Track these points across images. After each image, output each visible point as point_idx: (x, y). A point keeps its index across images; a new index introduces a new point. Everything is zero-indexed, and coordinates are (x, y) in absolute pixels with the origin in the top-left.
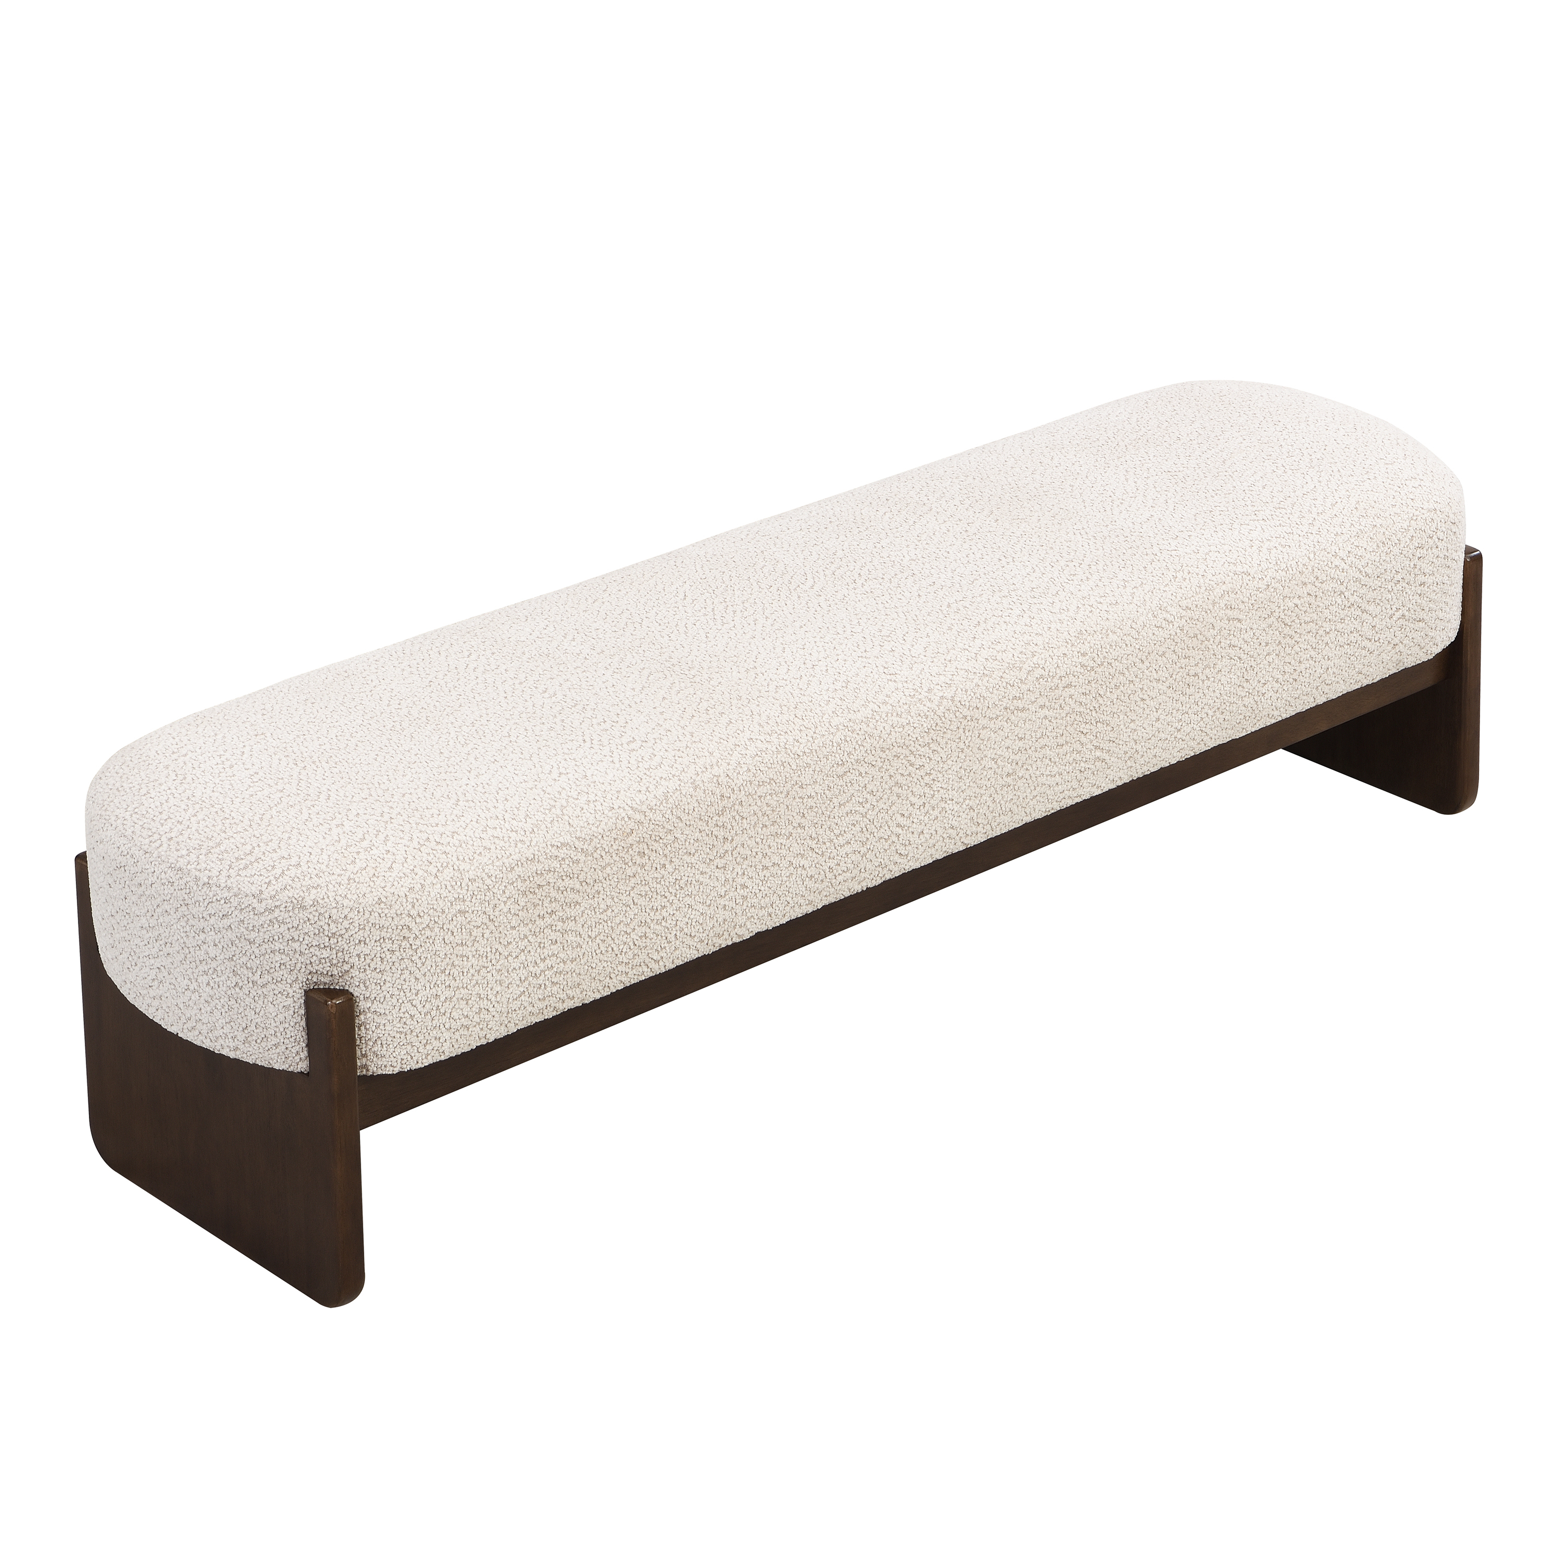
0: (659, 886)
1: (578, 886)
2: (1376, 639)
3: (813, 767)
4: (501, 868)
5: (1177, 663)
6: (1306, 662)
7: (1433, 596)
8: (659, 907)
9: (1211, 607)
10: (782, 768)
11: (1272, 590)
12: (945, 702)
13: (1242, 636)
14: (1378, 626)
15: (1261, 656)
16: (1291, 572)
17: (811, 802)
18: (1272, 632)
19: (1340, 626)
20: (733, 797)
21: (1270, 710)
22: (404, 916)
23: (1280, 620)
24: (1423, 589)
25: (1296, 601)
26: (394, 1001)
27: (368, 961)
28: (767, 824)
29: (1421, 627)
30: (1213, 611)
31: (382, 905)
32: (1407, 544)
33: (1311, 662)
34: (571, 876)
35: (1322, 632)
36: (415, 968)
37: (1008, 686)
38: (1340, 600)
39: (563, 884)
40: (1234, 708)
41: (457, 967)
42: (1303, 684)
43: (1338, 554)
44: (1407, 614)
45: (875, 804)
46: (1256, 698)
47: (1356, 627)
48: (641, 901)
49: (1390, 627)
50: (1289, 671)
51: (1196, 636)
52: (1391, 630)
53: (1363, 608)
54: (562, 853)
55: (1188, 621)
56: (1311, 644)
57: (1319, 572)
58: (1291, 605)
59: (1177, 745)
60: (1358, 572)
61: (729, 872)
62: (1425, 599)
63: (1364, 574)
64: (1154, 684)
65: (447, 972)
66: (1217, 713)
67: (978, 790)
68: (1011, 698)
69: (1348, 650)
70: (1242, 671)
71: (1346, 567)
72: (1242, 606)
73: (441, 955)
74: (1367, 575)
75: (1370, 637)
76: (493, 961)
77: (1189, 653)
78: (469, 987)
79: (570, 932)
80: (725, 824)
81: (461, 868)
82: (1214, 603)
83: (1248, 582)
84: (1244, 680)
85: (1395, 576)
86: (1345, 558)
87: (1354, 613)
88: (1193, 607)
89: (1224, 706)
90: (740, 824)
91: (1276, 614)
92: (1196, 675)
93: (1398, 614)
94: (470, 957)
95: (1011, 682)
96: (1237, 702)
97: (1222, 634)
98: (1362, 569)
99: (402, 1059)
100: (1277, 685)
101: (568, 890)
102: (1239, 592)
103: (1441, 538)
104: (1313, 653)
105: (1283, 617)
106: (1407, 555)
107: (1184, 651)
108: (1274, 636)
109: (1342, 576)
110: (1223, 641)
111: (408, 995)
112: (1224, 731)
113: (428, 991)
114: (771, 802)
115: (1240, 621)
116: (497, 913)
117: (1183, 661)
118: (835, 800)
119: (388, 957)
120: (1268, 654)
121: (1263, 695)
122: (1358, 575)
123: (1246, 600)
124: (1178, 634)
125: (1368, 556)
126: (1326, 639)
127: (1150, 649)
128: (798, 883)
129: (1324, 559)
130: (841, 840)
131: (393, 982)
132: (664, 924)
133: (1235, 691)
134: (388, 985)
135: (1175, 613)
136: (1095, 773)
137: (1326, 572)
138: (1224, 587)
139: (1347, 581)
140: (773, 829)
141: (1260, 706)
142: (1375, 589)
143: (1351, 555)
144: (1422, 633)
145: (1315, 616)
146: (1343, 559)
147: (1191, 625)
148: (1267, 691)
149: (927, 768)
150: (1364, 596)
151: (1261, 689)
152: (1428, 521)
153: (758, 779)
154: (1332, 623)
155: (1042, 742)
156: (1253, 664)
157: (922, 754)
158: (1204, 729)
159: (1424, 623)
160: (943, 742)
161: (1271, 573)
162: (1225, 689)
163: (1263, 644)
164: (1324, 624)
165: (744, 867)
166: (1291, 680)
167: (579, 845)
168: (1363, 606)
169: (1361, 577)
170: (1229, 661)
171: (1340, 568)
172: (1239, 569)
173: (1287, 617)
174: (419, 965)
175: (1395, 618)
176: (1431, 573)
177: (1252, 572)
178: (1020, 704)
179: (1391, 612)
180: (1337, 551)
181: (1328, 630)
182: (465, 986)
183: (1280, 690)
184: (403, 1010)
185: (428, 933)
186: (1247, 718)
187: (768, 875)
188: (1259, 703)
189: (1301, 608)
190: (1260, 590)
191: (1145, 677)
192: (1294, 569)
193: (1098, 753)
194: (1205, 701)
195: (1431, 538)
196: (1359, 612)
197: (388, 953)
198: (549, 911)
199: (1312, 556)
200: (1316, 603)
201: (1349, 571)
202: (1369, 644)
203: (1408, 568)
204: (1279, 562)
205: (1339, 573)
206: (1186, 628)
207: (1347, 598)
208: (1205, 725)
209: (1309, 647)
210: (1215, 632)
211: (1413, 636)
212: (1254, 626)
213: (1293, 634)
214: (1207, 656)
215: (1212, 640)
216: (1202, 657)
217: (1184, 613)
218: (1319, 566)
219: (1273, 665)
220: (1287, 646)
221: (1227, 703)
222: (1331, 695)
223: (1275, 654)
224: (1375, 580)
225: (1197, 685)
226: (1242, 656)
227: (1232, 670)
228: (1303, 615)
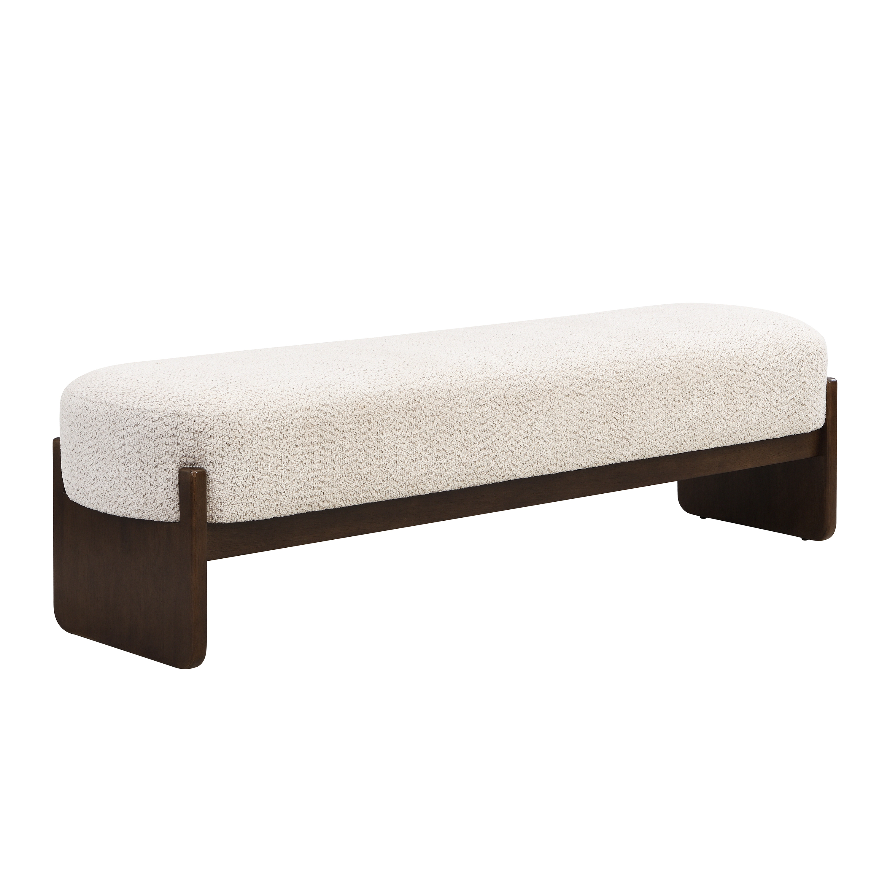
0: (378, 444)
1: (333, 431)
2: (779, 409)
3: (466, 397)
4: (291, 409)
5: (669, 391)
6: (740, 412)
8: (378, 457)
9: (687, 363)
10: (449, 393)
11: (721, 363)
12: (539, 379)
13: (704, 385)
14: (779, 400)
15: (715, 401)
16: (731, 355)
17: (464, 417)
18: (721, 388)
19: (758, 395)
20: (421, 402)
21: (720, 436)
22: (236, 424)
23: (725, 381)
24: (804, 385)
25: (734, 372)
26: (229, 475)
27: (215, 449)
28: (440, 423)
29: (803, 409)
30: (688, 366)
31: (224, 417)
32: (795, 356)
33: (742, 412)
34: (330, 424)
35: (749, 395)
36: (241, 457)
37: (575, 379)
38: (759, 378)
39: (325, 427)
40: (699, 429)
41: (265, 461)
43: (757, 352)
44: (795, 398)
45: (500, 429)
46: (712, 426)
47: (767, 398)
48: (368, 450)
49: (786, 403)
50: (731, 414)
51: (678, 378)
52: (787, 406)
53: (771, 387)
54: (325, 409)
55: (675, 368)
56: (742, 401)
57: (747, 359)
58: (731, 374)
59: (668, 442)
60: (769, 365)
61: (418, 447)
62: (806, 392)
63: (772, 367)
64: (656, 400)
65: (259, 463)
66: (691, 429)
67: (557, 437)
68: (576, 386)
69: (763, 411)
70: (704, 406)
71: (762, 360)
72: (704, 368)
73: (256, 451)
74: (773, 368)
75: (775, 407)
76: (285, 463)
77: (675, 387)
78: (271, 475)
79: (328, 458)
80: (416, 417)
81: (269, 405)
82: (689, 362)
83: (708, 355)
84: (705, 412)
85: (789, 373)
86: (761, 355)
87: (766, 389)
88: (677, 361)
89: (694, 426)
90: (425, 419)
91: (723, 377)
92: (679, 401)
93: (790, 397)
94: (272, 457)
95: (577, 377)
96: (702, 425)
97: (693, 380)
98: (770, 364)
99: (232, 514)
100: (723, 421)
101: (328, 432)
102: (702, 359)
103: (814, 358)
104: (743, 407)
105: (727, 380)
106: (795, 363)
107: (672, 385)
108: (722, 390)
109: (760, 365)
110: (694, 385)
111: (237, 473)
112: (694, 442)
113: (248, 472)
114: (442, 411)
115: (703, 375)
116: (288, 435)
117: (671, 391)
118: (478, 420)
119: (226, 447)
120: (719, 400)
121: (716, 424)
122: (768, 366)
123: (706, 364)
124: (669, 374)
125: (774, 357)
126: (751, 400)
127: (653, 379)
128: (457, 465)
129: (750, 353)
130: (481, 446)
131: (229, 464)
132: (381, 468)
133: (700, 418)
134: (226, 465)
135: (667, 362)
136: (623, 446)
137: (750, 360)
138: (694, 355)
139: (762, 368)
140: (443, 427)
141: (714, 431)
142: (778, 378)
143: (764, 354)
144: (804, 413)
145: (745, 385)
146: (760, 356)
147: (676, 371)
148: (718, 423)
149: (529, 415)
150: (772, 380)
152: (807, 347)
153: (435, 395)
154: (754, 392)
155: (594, 417)
156: (711, 404)
157: (526, 405)
159: (805, 407)
160: (538, 402)
161: (720, 353)
162: (695, 415)
163: (716, 393)
164: (750, 391)
165: (426, 446)
166: (731, 420)
167: (335, 407)
168: (772, 386)
169: (770, 368)
170: (697, 398)
171: (759, 360)
172: (703, 348)
173: (729, 381)
174: (244, 455)
175: (789, 399)
176: (809, 377)
177: (710, 351)
178: (581, 391)
179: (787, 395)
180: (757, 351)
181: (752, 395)
182: (269, 474)
183: (726, 425)
184: (234, 482)
185: (249, 436)
186: (707, 437)
187: (439, 455)
188: (714, 429)
189: (737, 377)
190: (714, 361)
191: (650, 394)
192: (733, 355)
193: (624, 434)
194: (684, 419)
195: (809, 356)
196: (769, 389)
197: (226, 445)
198: (317, 441)
199: (743, 350)
200: (745, 377)
201: (763, 363)
202: (775, 411)
203: (796, 371)
204: (725, 349)
205: (758, 363)
206: (673, 372)
207: (762, 378)
208: (684, 435)
209: (741, 402)
210: (690, 378)
211: (799, 413)
212: (711, 381)
213: (733, 392)
214: (685, 392)
215: (688, 383)
216: (682, 392)
217: (672, 363)
218: (747, 356)
219: (721, 408)
220: (729, 398)
221: (696, 424)
222: (754, 438)
223: (722, 401)
224: (778, 373)
225: (680, 408)
226: (704, 397)
227: (699, 405)
228: (738, 382)
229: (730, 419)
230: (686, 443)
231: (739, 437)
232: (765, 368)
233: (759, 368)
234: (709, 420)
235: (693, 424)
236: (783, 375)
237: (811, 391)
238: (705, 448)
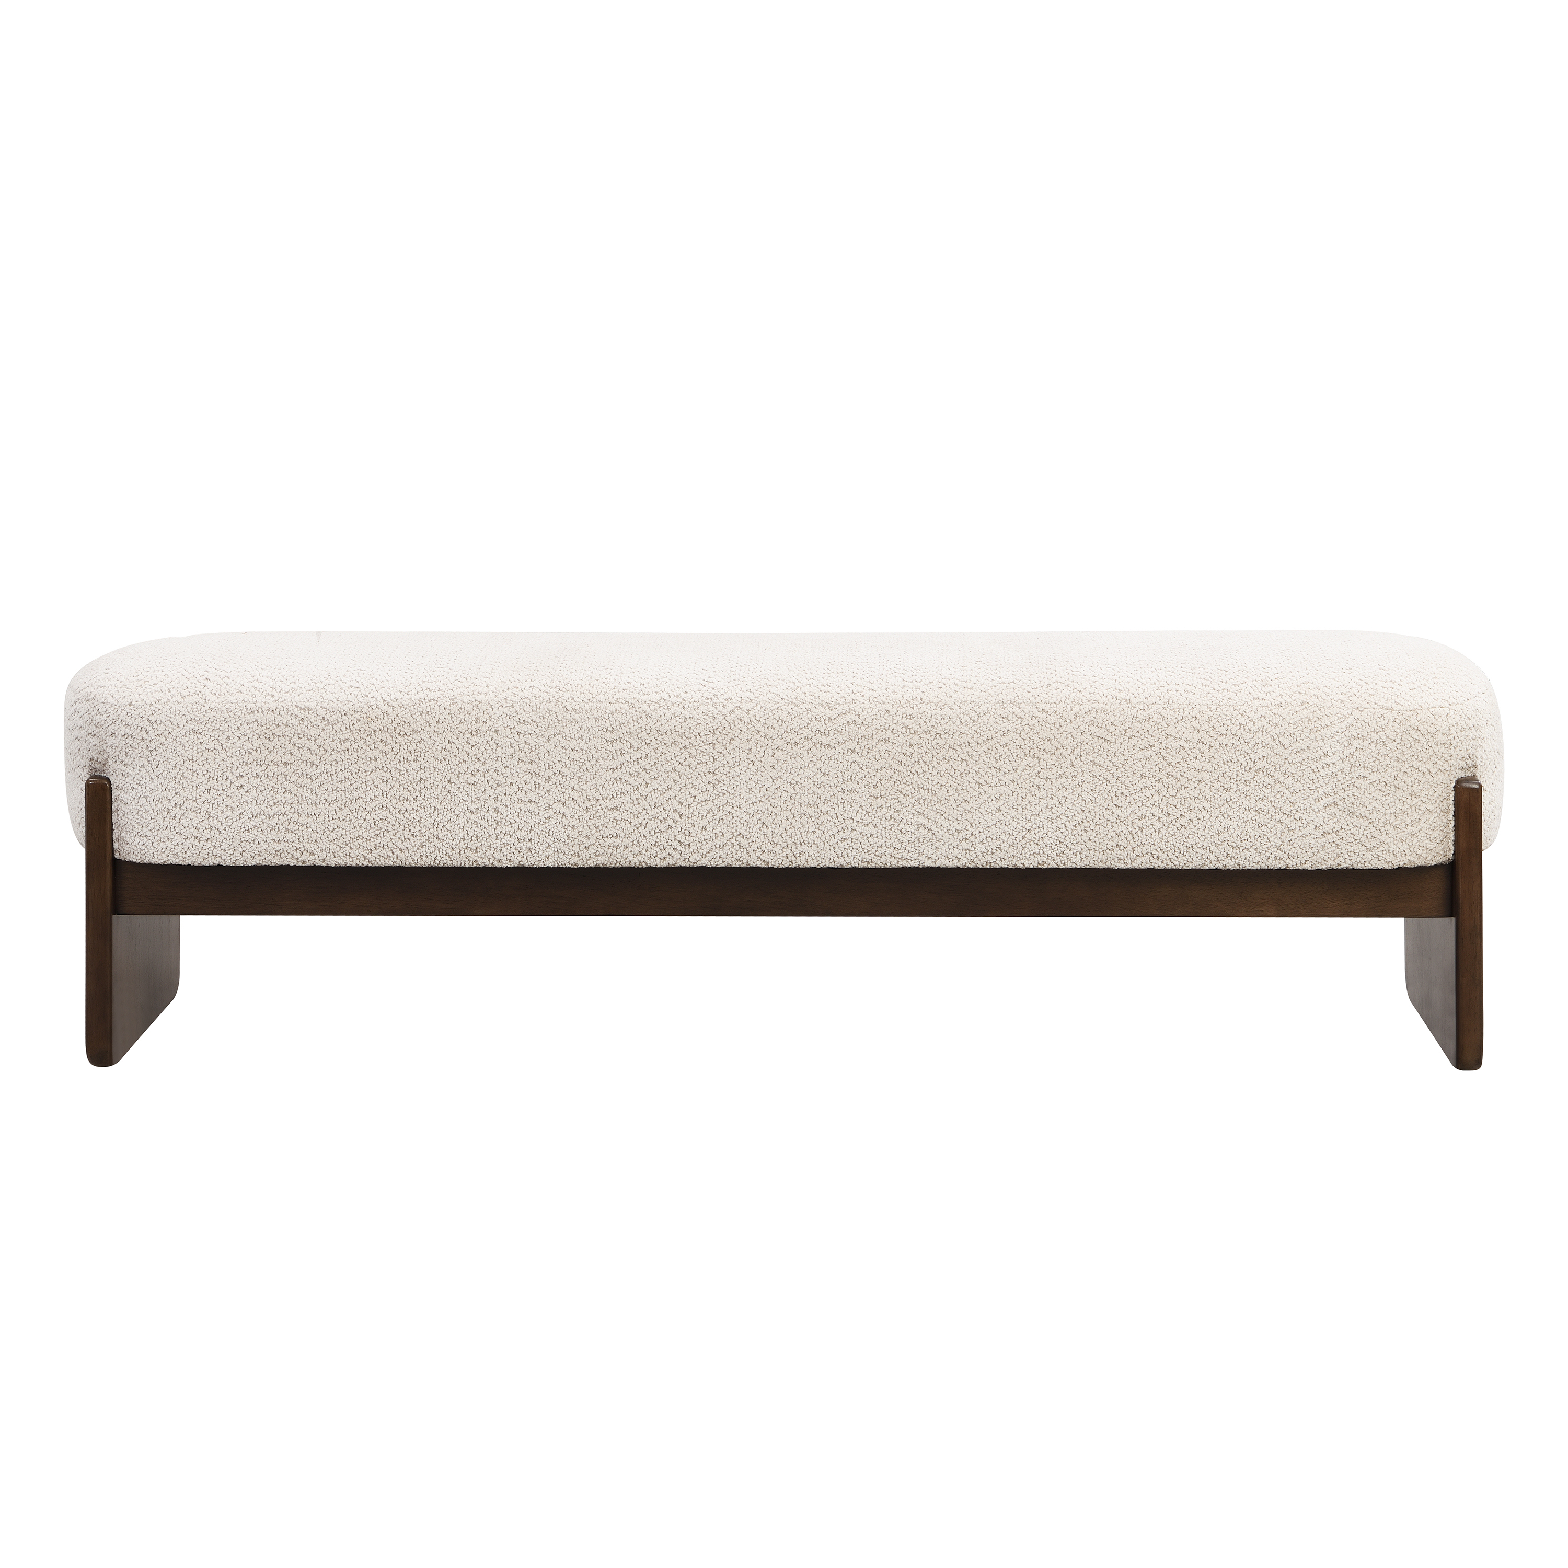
0: (402, 778)
1: (314, 748)
3: (580, 724)
4: (242, 709)
5: (1024, 760)
7: (1376, 794)
8: (402, 798)
10: (547, 715)
12: (738, 712)
13: (1109, 758)
17: (573, 755)
20: (489, 723)
22: (144, 719)
26: (134, 793)
27: (117, 753)
28: (524, 759)
30: (1074, 722)
31: (131, 707)
33: (1204, 813)
34: (309, 737)
36: (150, 769)
37: (814, 719)
38: (1244, 760)
39: (300, 741)
40: (1101, 831)
41: (187, 780)
42: (1196, 835)
44: (1340, 803)
45: (649, 782)
48: (382, 786)
50: (1175, 814)
51: (1049, 739)
52: (1318, 814)
54: (302, 714)
55: (1042, 722)
56: (1204, 794)
57: (1218, 724)
58: (1176, 745)
60: (1271, 739)
61: (480, 791)
64: (994, 772)
65: (177, 780)
67: (771, 809)
68: (814, 731)
70: (1110, 794)
72: (1112, 729)
73: (173, 763)
76: (224, 787)
77: (1040, 754)
78: (198, 801)
79: (305, 788)
80: (478, 745)
81: (207, 698)
82: (1078, 716)
85: (1323, 758)
90: (494, 751)
91: (1156, 749)
92: (1048, 779)
93: (1326, 800)
94: (200, 774)
95: (818, 717)
97: (1083, 747)
99: (141, 850)
100: (1158, 825)
101: (305, 749)
102: (1110, 714)
104: (1207, 805)
105: (1166, 755)
106: (1340, 741)
107: (1032, 750)
108: (1152, 771)
110: (1084, 755)
111: (144, 791)
113: (159, 792)
114: (530, 741)
115: (1107, 741)
116: (229, 745)
118: (602, 762)
119: (130, 752)
127: (990, 735)
128: (559, 829)
130: (610, 804)
131: (134, 776)
132: (407, 815)
133: (1101, 813)
134: (131, 778)
136: (921, 840)
139: (1253, 742)
140: (532, 767)
145: (1208, 766)
149: (712, 767)
151: (1136, 821)
153: (519, 716)
155: (851, 786)
156: (1126, 792)
157: (704, 750)
158: (1062, 841)
160: (730, 747)
161: (1155, 707)
165: (497, 792)
167: (320, 712)
168: (1278, 775)
171: (1246, 728)
173: (1170, 757)
174: (154, 767)
178: (824, 740)
182: (194, 799)
183: (1164, 832)
184: (140, 804)
185: (162, 739)
187: (523, 809)
188: (1135, 836)
189: (1190, 753)
191: (981, 761)
192: (1187, 713)
193: (922, 820)
194: (1061, 810)
197: (131, 749)
198: (284, 761)
199: (1213, 707)
200: (1210, 754)
202: (1287, 821)
203: (1342, 756)
204: (1171, 702)
205: (1243, 733)
206: (1037, 729)
207: (1253, 760)
208: (1063, 837)
209: (1200, 797)
210: (1075, 743)
211: (1352, 831)
212: (1126, 753)
213: (1179, 776)
214: (1063, 765)
215: (1069, 751)
216: (1057, 764)
217: (1039, 714)
218: (1220, 718)
219: (1152, 801)
220: (1170, 786)
221: (1091, 822)
222: (1242, 863)
223: (1154, 790)
224: (1292, 755)
225: (1050, 790)
226: (1109, 778)
227: (1097, 790)
228: (1193, 761)
229: (1174, 823)
230: (1072, 852)
231: (1204, 857)
232: (1260, 742)
233: (1246, 741)
234: (1122, 819)
235: (1085, 821)
236: (1306, 760)
237: (1381, 794)
238: (1122, 866)
